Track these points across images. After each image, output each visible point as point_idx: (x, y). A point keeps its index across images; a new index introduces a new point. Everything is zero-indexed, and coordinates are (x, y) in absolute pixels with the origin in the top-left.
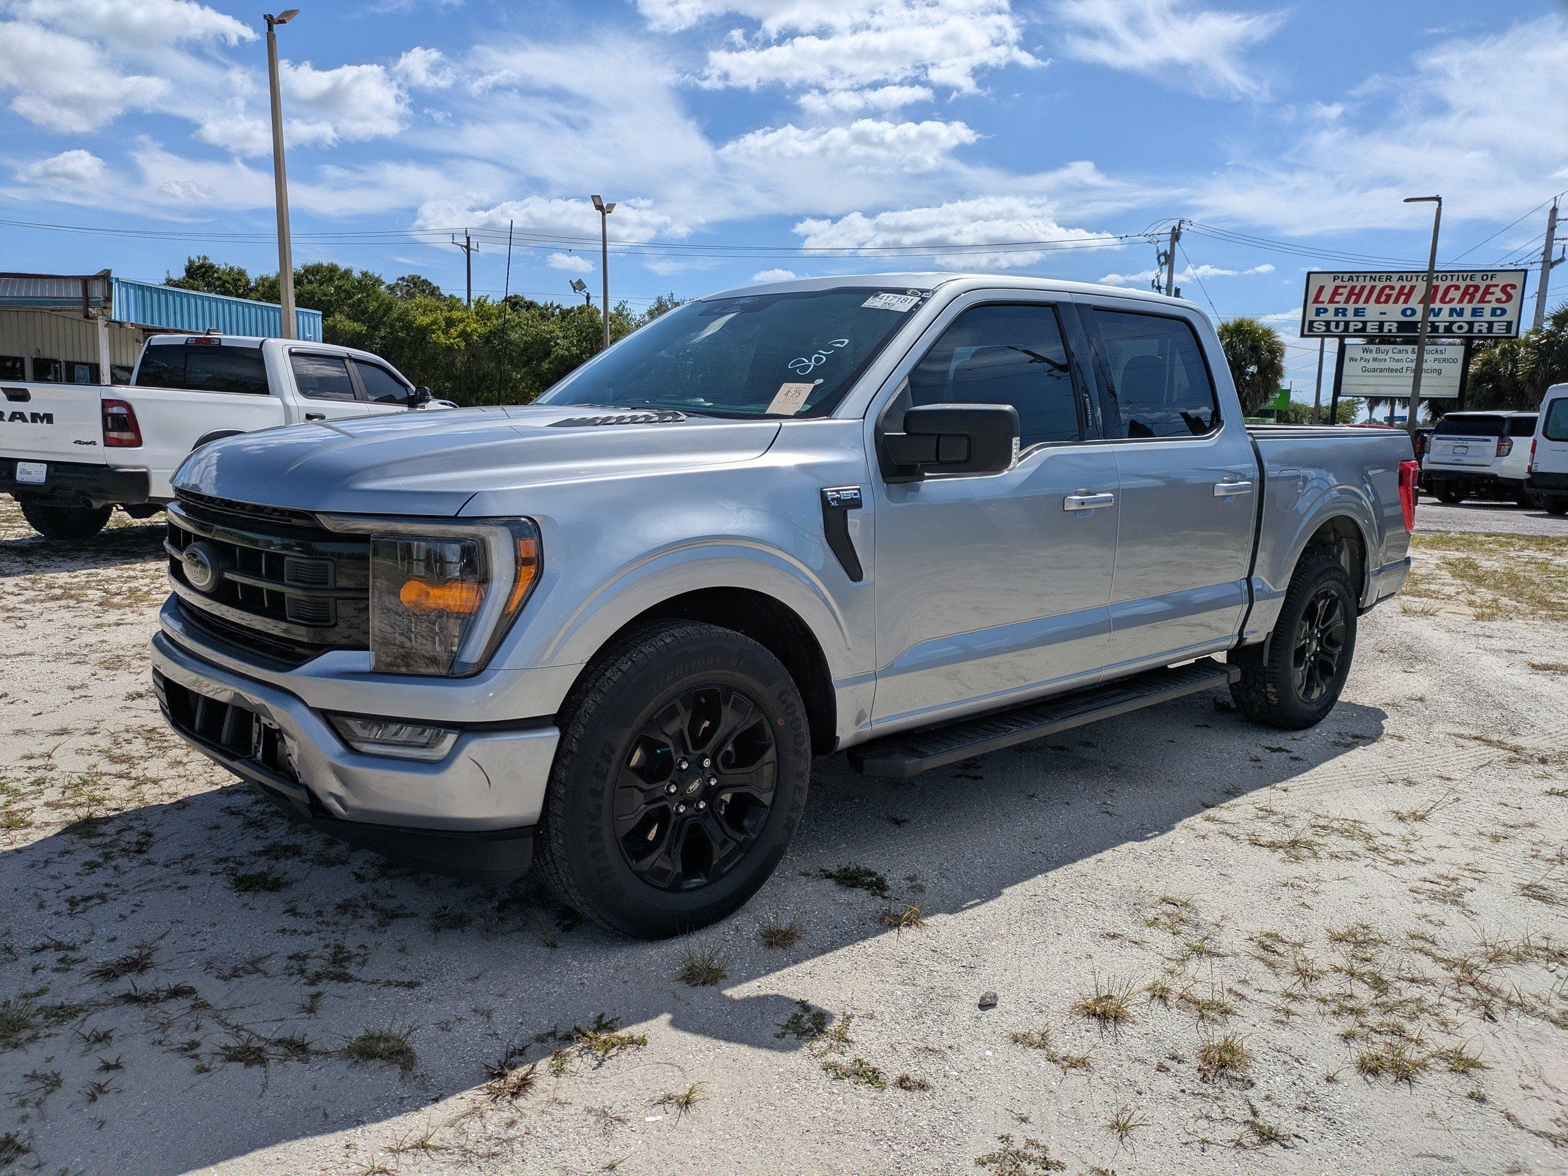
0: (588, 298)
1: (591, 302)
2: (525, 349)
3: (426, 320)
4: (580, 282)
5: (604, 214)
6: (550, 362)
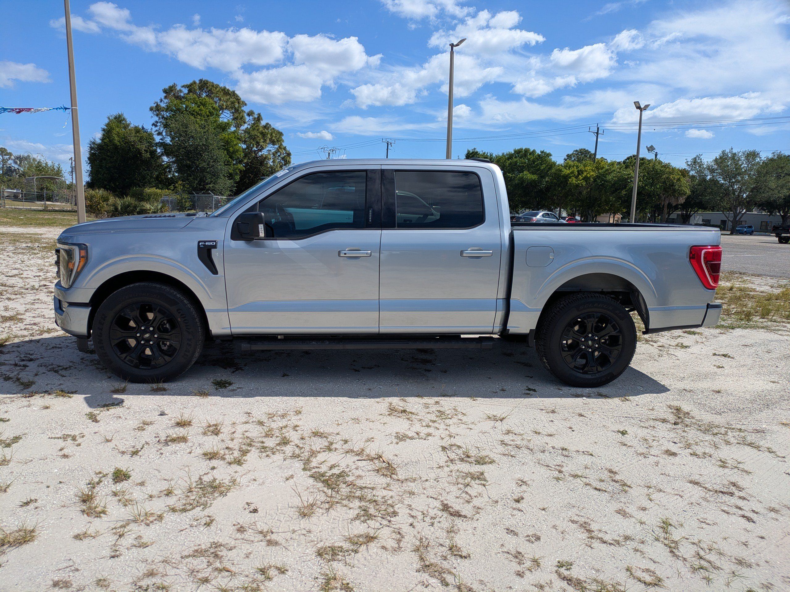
0: (656, 155)
1: (658, 157)
2: (614, 184)
3: (568, 172)
4: (652, 147)
5: (641, 111)
6: (626, 191)
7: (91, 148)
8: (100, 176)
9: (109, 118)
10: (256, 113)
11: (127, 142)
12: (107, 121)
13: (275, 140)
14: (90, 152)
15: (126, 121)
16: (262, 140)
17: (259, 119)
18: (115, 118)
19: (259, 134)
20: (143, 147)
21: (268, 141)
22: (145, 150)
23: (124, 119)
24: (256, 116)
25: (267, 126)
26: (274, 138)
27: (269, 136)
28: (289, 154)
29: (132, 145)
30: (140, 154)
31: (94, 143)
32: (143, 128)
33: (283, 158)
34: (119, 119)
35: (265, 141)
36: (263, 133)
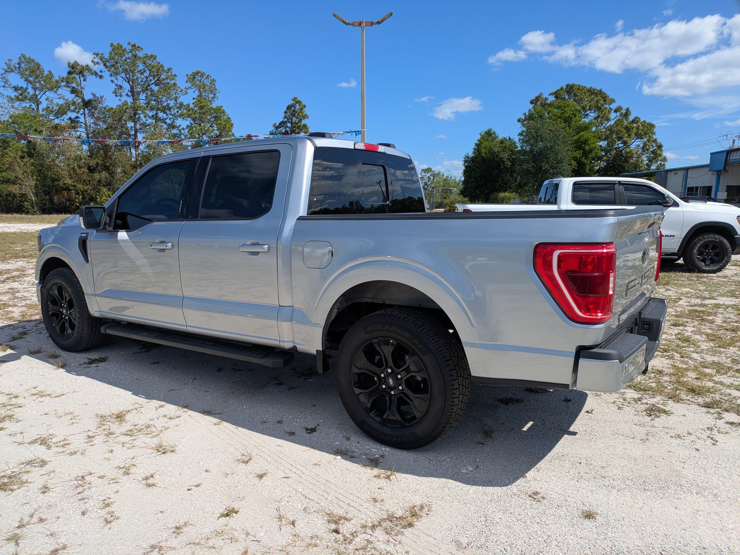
7: (465, 161)
8: (469, 185)
9: (480, 134)
10: (624, 109)
11: (492, 153)
12: (479, 137)
13: (643, 133)
14: (464, 165)
15: (495, 134)
16: (626, 135)
17: (627, 114)
18: (485, 134)
19: (622, 130)
20: (505, 156)
21: (633, 135)
22: (507, 159)
23: (494, 132)
24: (624, 112)
25: (636, 120)
26: (640, 132)
27: (635, 130)
28: (660, 147)
29: (497, 155)
30: (503, 162)
31: (468, 157)
32: (510, 138)
33: (653, 152)
34: (489, 134)
35: (629, 136)
36: (627, 127)
